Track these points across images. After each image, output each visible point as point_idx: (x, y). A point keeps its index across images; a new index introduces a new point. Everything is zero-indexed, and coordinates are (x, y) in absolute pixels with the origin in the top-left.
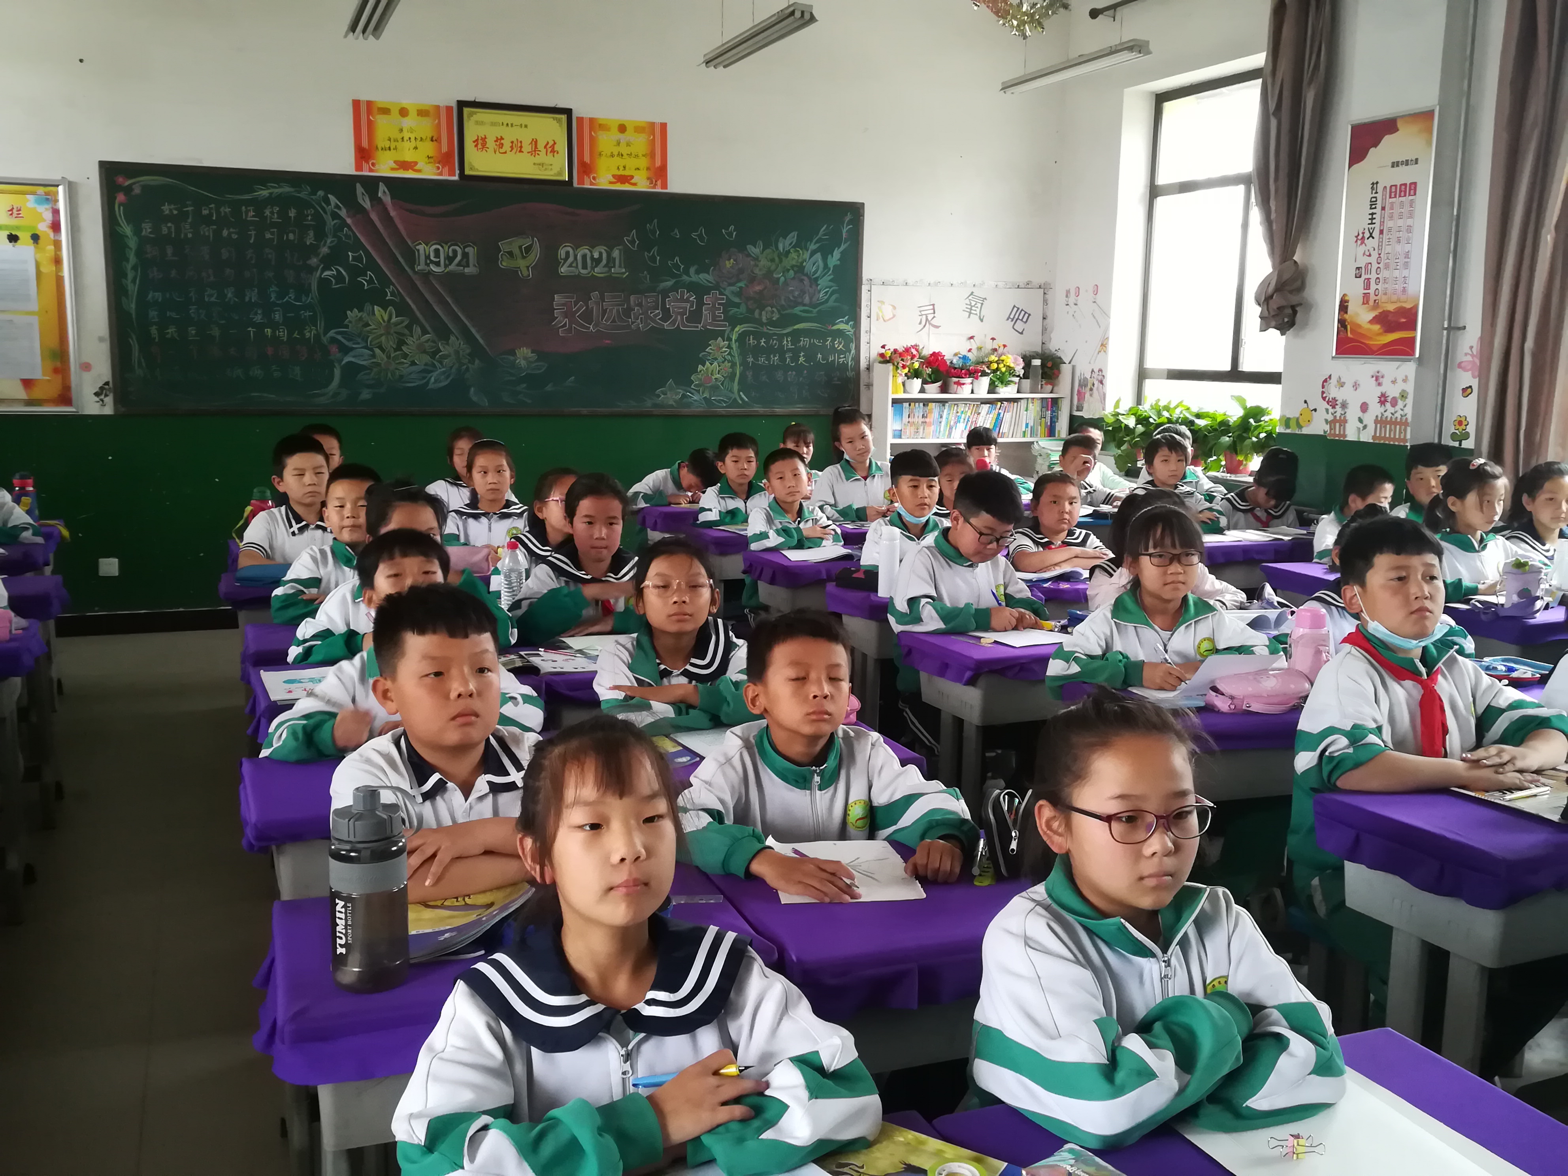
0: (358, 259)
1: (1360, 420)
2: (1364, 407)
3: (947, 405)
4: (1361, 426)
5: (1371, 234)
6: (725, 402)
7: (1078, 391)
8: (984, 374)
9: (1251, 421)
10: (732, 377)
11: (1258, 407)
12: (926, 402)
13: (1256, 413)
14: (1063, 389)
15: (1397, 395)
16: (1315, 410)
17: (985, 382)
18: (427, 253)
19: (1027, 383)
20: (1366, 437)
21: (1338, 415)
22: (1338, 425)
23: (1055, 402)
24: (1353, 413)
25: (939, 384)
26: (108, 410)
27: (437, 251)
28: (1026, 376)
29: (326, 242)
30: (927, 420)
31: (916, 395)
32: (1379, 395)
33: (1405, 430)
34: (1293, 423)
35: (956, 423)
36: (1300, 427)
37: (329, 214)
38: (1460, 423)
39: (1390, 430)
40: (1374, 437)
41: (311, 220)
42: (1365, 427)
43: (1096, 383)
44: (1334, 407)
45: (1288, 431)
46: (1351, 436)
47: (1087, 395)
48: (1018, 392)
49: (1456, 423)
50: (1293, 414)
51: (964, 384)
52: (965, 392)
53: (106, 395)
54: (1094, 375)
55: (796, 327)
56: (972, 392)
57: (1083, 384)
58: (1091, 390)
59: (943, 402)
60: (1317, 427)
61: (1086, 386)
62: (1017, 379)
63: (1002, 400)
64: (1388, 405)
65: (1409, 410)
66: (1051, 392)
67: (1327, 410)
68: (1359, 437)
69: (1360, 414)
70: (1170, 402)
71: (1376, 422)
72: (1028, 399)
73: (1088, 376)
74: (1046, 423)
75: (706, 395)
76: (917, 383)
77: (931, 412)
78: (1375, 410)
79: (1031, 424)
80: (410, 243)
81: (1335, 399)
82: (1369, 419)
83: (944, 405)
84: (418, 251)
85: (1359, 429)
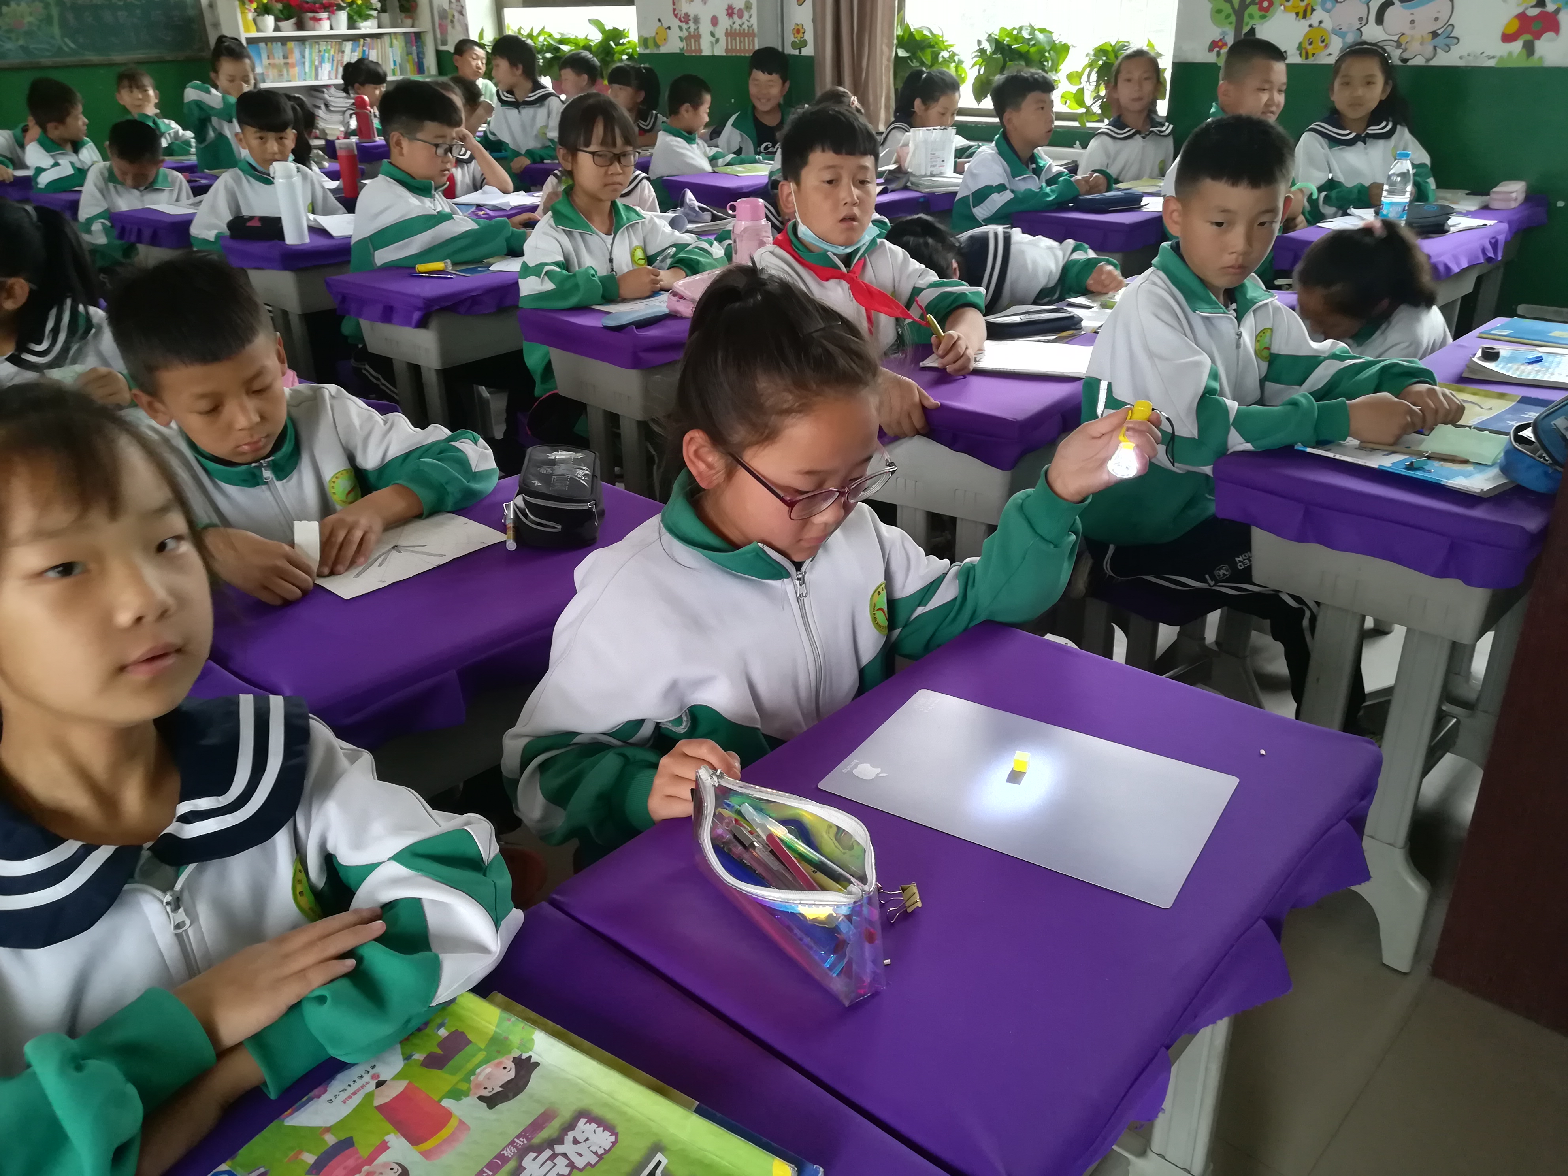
1: (713, 34)
2: (715, 21)
3: (307, 43)
4: (713, 40)
7: (440, 25)
8: (341, 8)
9: (612, 43)
10: (49, 20)
11: (615, 29)
12: (284, 40)
13: (615, 35)
14: (424, 23)
15: (742, 6)
16: (669, 28)
17: (343, 16)
19: (385, 17)
20: (720, 51)
21: (692, 30)
22: (693, 40)
23: (418, 36)
24: (705, 28)
25: (293, 20)
28: (383, 10)
30: (289, 61)
31: (270, 32)
32: (726, 7)
33: (753, 41)
34: (650, 43)
35: (321, 63)
36: (657, 46)
38: (798, 31)
39: (740, 42)
40: (727, 50)
42: (717, 41)
43: (456, 14)
44: (687, 23)
45: (647, 51)
46: (706, 51)
47: (449, 28)
48: (379, 27)
49: (795, 31)
50: (650, 33)
51: (320, 19)
52: (324, 28)
54: (454, 6)
56: (331, 29)
57: (443, 15)
58: (452, 21)
59: (302, 40)
60: (673, 45)
61: (446, 18)
62: (375, 13)
63: (364, 36)
64: (735, 17)
65: (754, 21)
66: (413, 27)
67: (681, 28)
68: (713, 51)
69: (711, 28)
70: (532, 29)
71: (727, 34)
72: (390, 34)
73: (446, 6)
74: (413, 60)
76: (270, 20)
77: (292, 52)
78: (725, 22)
79: (398, 61)
81: (687, 15)
82: (720, 32)
83: (304, 44)
85: (712, 43)
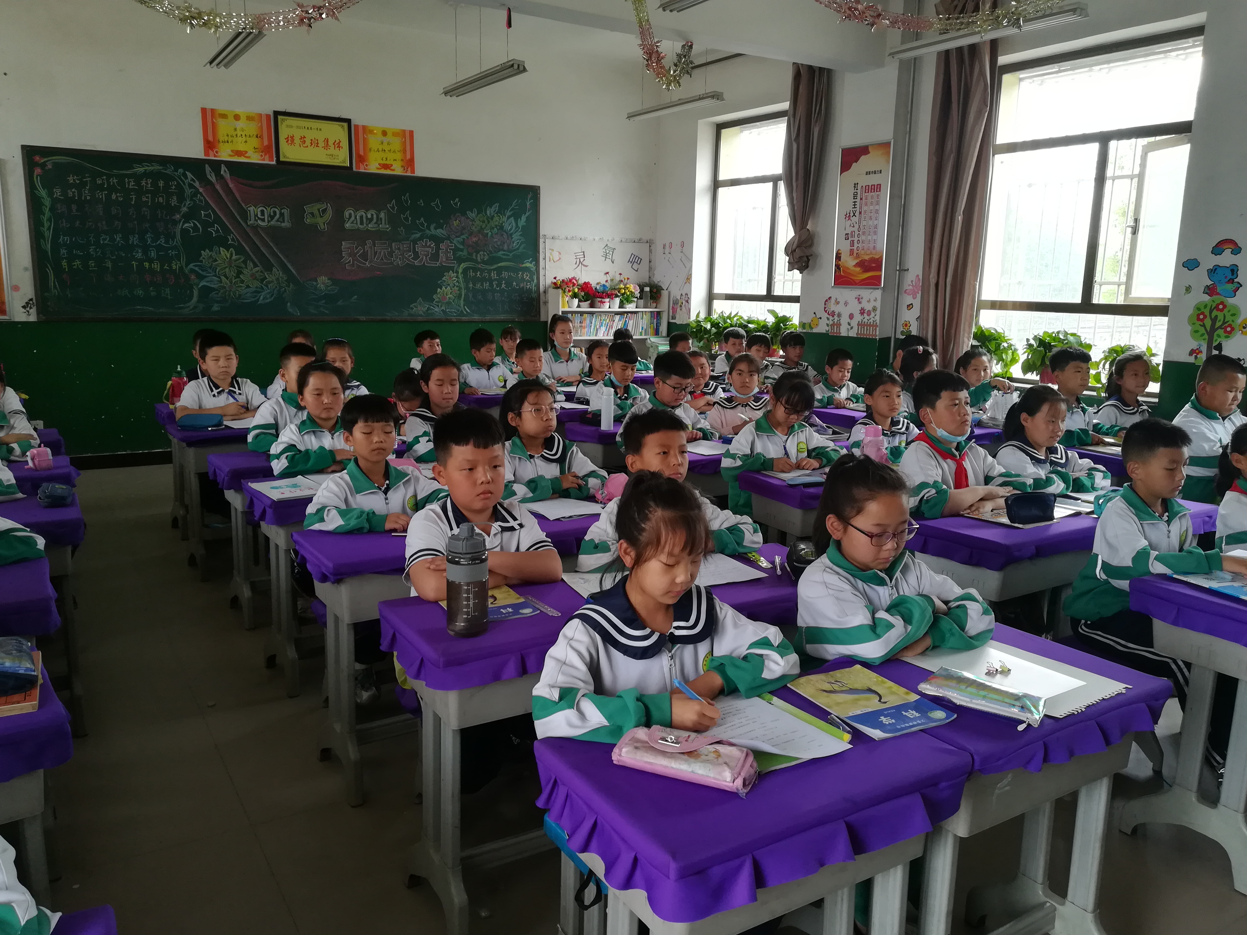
0: (208, 216)
1: (849, 324)
2: (851, 316)
3: (594, 315)
4: (849, 327)
5: (854, 214)
6: (455, 313)
7: (673, 307)
8: (617, 296)
9: (781, 324)
10: (459, 296)
11: (784, 316)
12: (582, 313)
13: (784, 320)
14: (664, 305)
15: (871, 309)
16: (821, 318)
17: (617, 301)
18: (256, 212)
19: (641, 302)
20: (853, 334)
21: (836, 321)
22: (835, 327)
23: (659, 314)
24: (845, 320)
25: (589, 302)
26: (33, 318)
27: (262, 212)
28: (641, 298)
29: (185, 205)
30: (583, 325)
31: (575, 309)
32: (860, 309)
33: (876, 329)
34: (807, 326)
35: (600, 327)
36: (812, 328)
37: (187, 185)
38: (906, 325)
39: (867, 330)
40: (857, 334)
41: (175, 189)
42: (852, 328)
43: (684, 302)
44: (833, 316)
45: (804, 331)
46: (844, 333)
47: (678, 309)
48: (636, 308)
49: (904, 325)
50: (807, 320)
51: (605, 302)
52: (606, 308)
53: (31, 308)
54: (683, 297)
55: (499, 265)
56: (609, 308)
57: (676, 302)
58: (681, 306)
59: (592, 313)
60: (822, 328)
61: (677, 304)
62: (636, 300)
63: (627, 313)
64: (865, 315)
65: (878, 318)
66: (656, 308)
67: (828, 319)
68: (848, 334)
69: (849, 320)
70: (731, 314)
71: (858, 325)
72: (643, 312)
73: (679, 298)
74: (654, 327)
75: (443, 308)
76: (576, 301)
77: (585, 319)
78: (858, 318)
79: (645, 327)
80: (243, 205)
81: (833, 312)
82: (854, 323)
83: (593, 316)
84: (250, 211)
85: (848, 329)
